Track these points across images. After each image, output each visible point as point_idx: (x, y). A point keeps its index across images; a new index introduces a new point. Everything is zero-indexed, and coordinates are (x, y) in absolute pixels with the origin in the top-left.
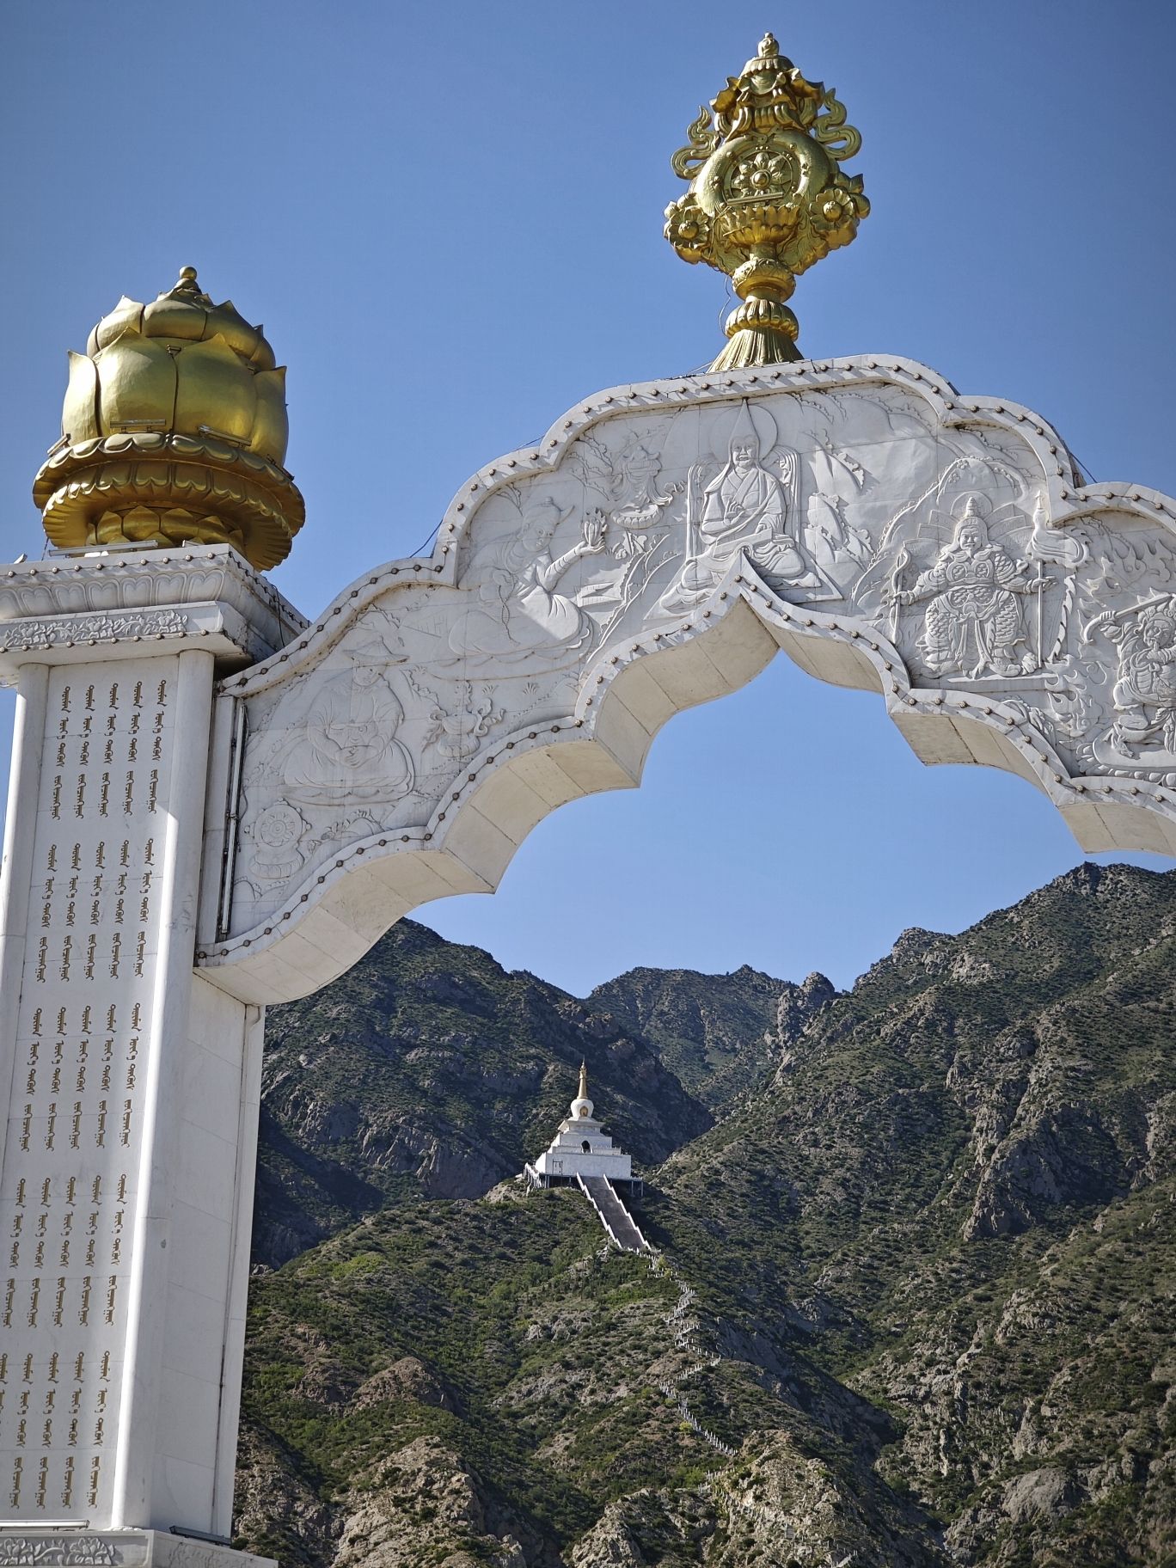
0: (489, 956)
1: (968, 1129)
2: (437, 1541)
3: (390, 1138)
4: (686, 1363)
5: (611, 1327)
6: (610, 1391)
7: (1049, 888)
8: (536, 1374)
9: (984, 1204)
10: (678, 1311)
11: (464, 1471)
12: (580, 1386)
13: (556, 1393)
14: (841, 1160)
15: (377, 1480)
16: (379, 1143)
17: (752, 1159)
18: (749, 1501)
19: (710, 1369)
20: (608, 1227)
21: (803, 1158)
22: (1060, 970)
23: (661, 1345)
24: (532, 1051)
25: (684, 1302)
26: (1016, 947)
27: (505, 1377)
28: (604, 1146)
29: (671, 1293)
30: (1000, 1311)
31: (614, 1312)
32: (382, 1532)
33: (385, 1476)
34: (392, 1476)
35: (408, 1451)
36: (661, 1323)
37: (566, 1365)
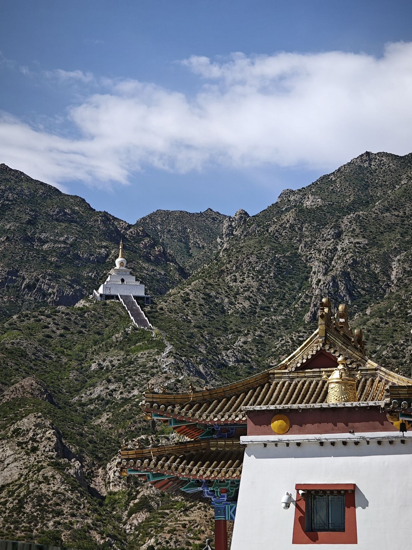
0: (84, 200)
1: (309, 273)
2: (38, 462)
3: (34, 286)
4: (167, 378)
5: (131, 363)
6: (130, 392)
7: (349, 164)
8: (94, 386)
9: (315, 306)
10: (164, 355)
11: (53, 429)
12: (115, 390)
13: (104, 394)
14: (248, 288)
15: (9, 434)
16: (30, 287)
17: (205, 288)
19: (179, 381)
20: (132, 318)
21: (229, 287)
22: (354, 201)
23: (155, 371)
24: (104, 244)
25: (167, 350)
26: (333, 191)
27: (79, 387)
28: (131, 280)
29: (161, 347)
31: (133, 356)
32: (11, 459)
33: (14, 432)
34: (17, 432)
35: (25, 420)
36: (155, 360)
37: (109, 381)
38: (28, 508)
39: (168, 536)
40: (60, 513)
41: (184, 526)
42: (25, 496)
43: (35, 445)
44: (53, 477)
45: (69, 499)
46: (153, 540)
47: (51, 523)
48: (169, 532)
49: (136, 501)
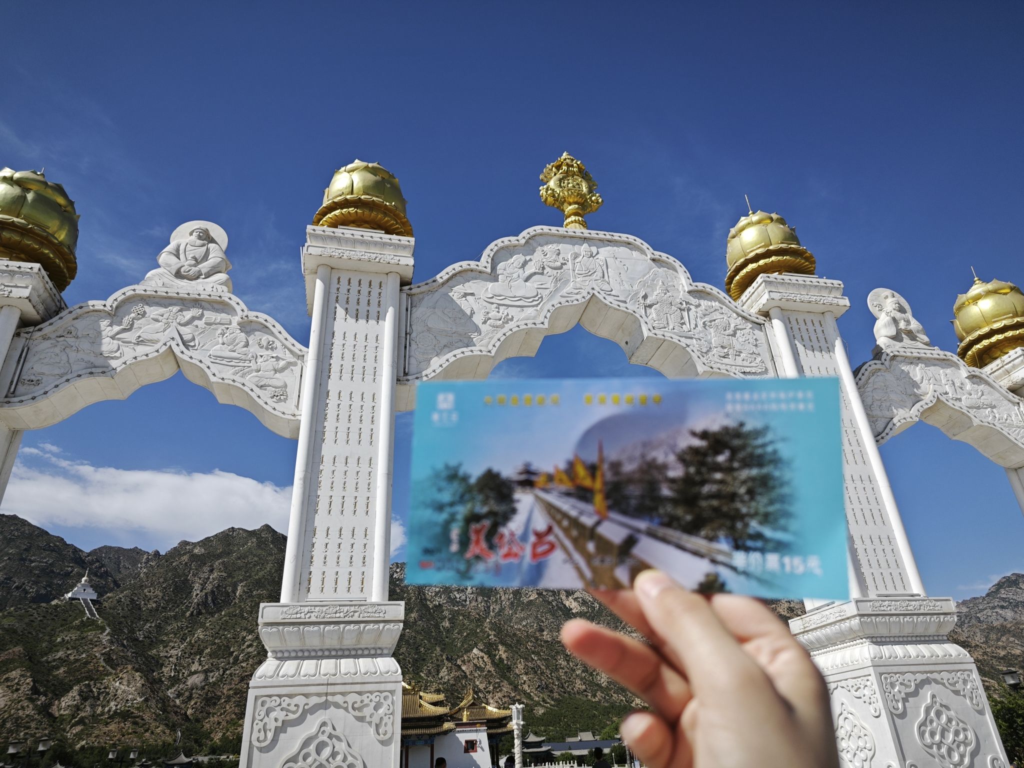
0: (63, 539)
1: (192, 589)
2: (19, 697)
3: (21, 587)
4: (105, 648)
5: (83, 638)
6: (80, 656)
7: (222, 532)
8: (58, 651)
9: (193, 608)
10: (105, 634)
11: (31, 678)
12: (71, 654)
13: (63, 656)
14: (156, 596)
16: (17, 588)
17: (131, 595)
18: (117, 684)
19: (111, 650)
20: (87, 612)
21: (146, 595)
22: (222, 552)
23: (98, 643)
24: (71, 565)
25: (107, 632)
26: (211, 546)
27: (47, 652)
28: (90, 590)
29: (103, 629)
30: (194, 634)
31: (85, 635)
33: (5, 679)
35: (14, 672)
36: (99, 637)
37: (68, 649)
38: (8, 725)
39: (94, 739)
40: (29, 728)
41: (105, 733)
42: (7, 718)
43: (19, 687)
44: (28, 706)
45: (36, 719)
46: (84, 742)
47: (22, 734)
48: (95, 737)
49: (76, 719)
